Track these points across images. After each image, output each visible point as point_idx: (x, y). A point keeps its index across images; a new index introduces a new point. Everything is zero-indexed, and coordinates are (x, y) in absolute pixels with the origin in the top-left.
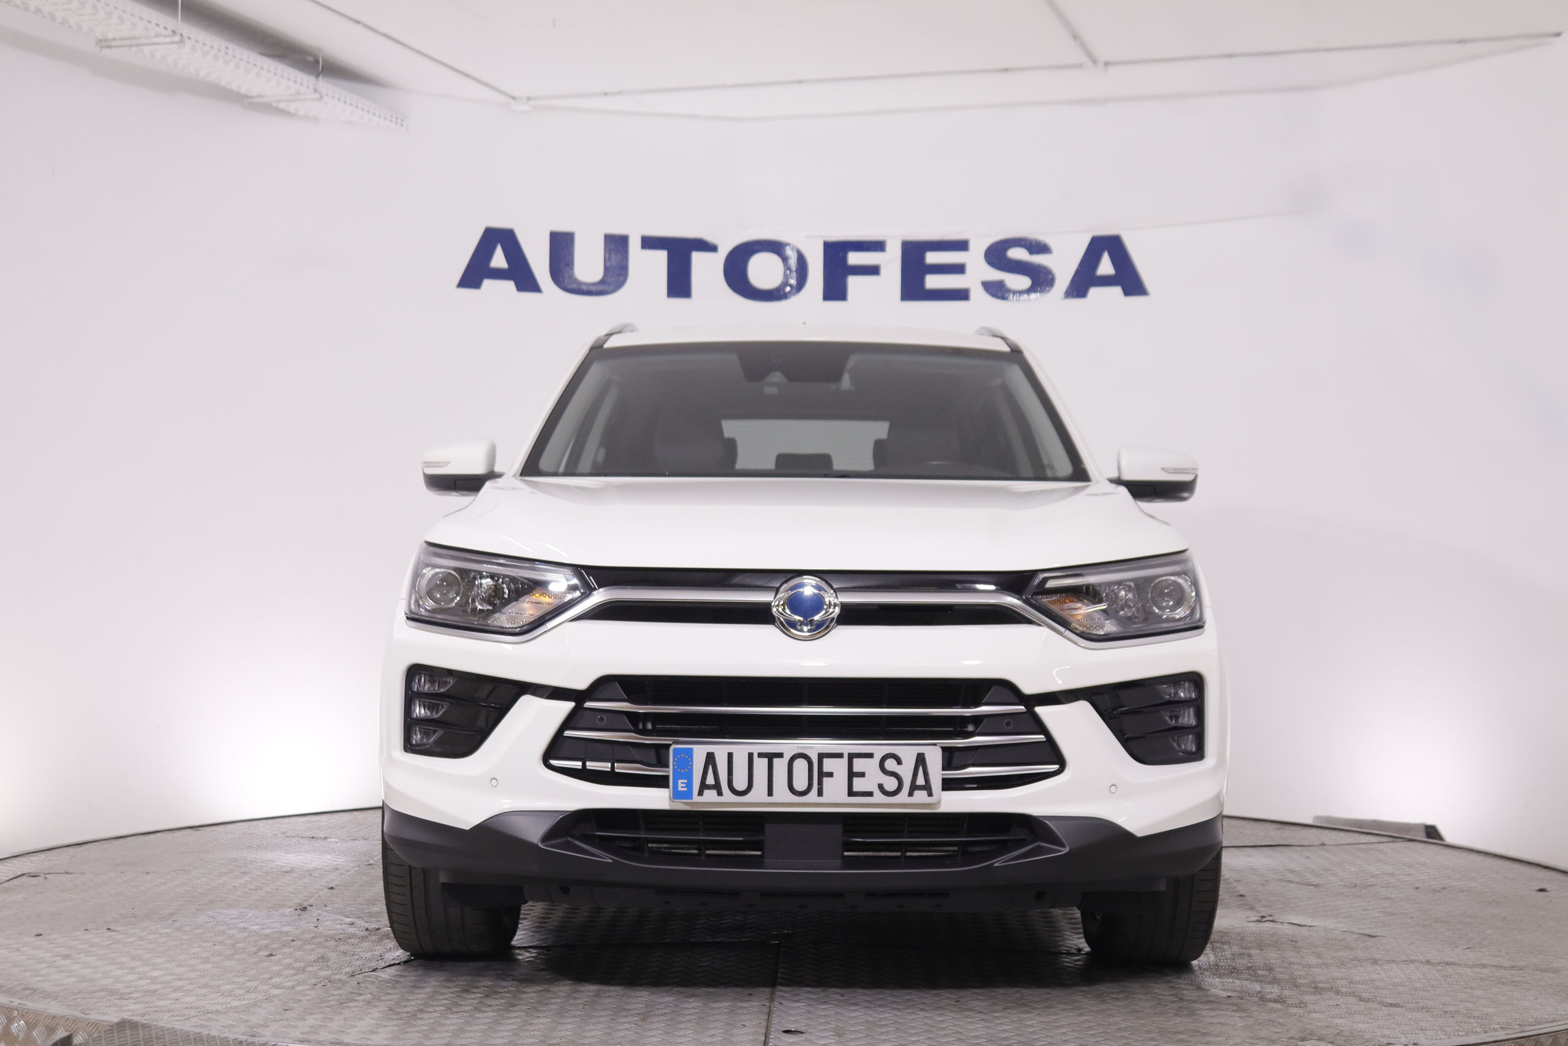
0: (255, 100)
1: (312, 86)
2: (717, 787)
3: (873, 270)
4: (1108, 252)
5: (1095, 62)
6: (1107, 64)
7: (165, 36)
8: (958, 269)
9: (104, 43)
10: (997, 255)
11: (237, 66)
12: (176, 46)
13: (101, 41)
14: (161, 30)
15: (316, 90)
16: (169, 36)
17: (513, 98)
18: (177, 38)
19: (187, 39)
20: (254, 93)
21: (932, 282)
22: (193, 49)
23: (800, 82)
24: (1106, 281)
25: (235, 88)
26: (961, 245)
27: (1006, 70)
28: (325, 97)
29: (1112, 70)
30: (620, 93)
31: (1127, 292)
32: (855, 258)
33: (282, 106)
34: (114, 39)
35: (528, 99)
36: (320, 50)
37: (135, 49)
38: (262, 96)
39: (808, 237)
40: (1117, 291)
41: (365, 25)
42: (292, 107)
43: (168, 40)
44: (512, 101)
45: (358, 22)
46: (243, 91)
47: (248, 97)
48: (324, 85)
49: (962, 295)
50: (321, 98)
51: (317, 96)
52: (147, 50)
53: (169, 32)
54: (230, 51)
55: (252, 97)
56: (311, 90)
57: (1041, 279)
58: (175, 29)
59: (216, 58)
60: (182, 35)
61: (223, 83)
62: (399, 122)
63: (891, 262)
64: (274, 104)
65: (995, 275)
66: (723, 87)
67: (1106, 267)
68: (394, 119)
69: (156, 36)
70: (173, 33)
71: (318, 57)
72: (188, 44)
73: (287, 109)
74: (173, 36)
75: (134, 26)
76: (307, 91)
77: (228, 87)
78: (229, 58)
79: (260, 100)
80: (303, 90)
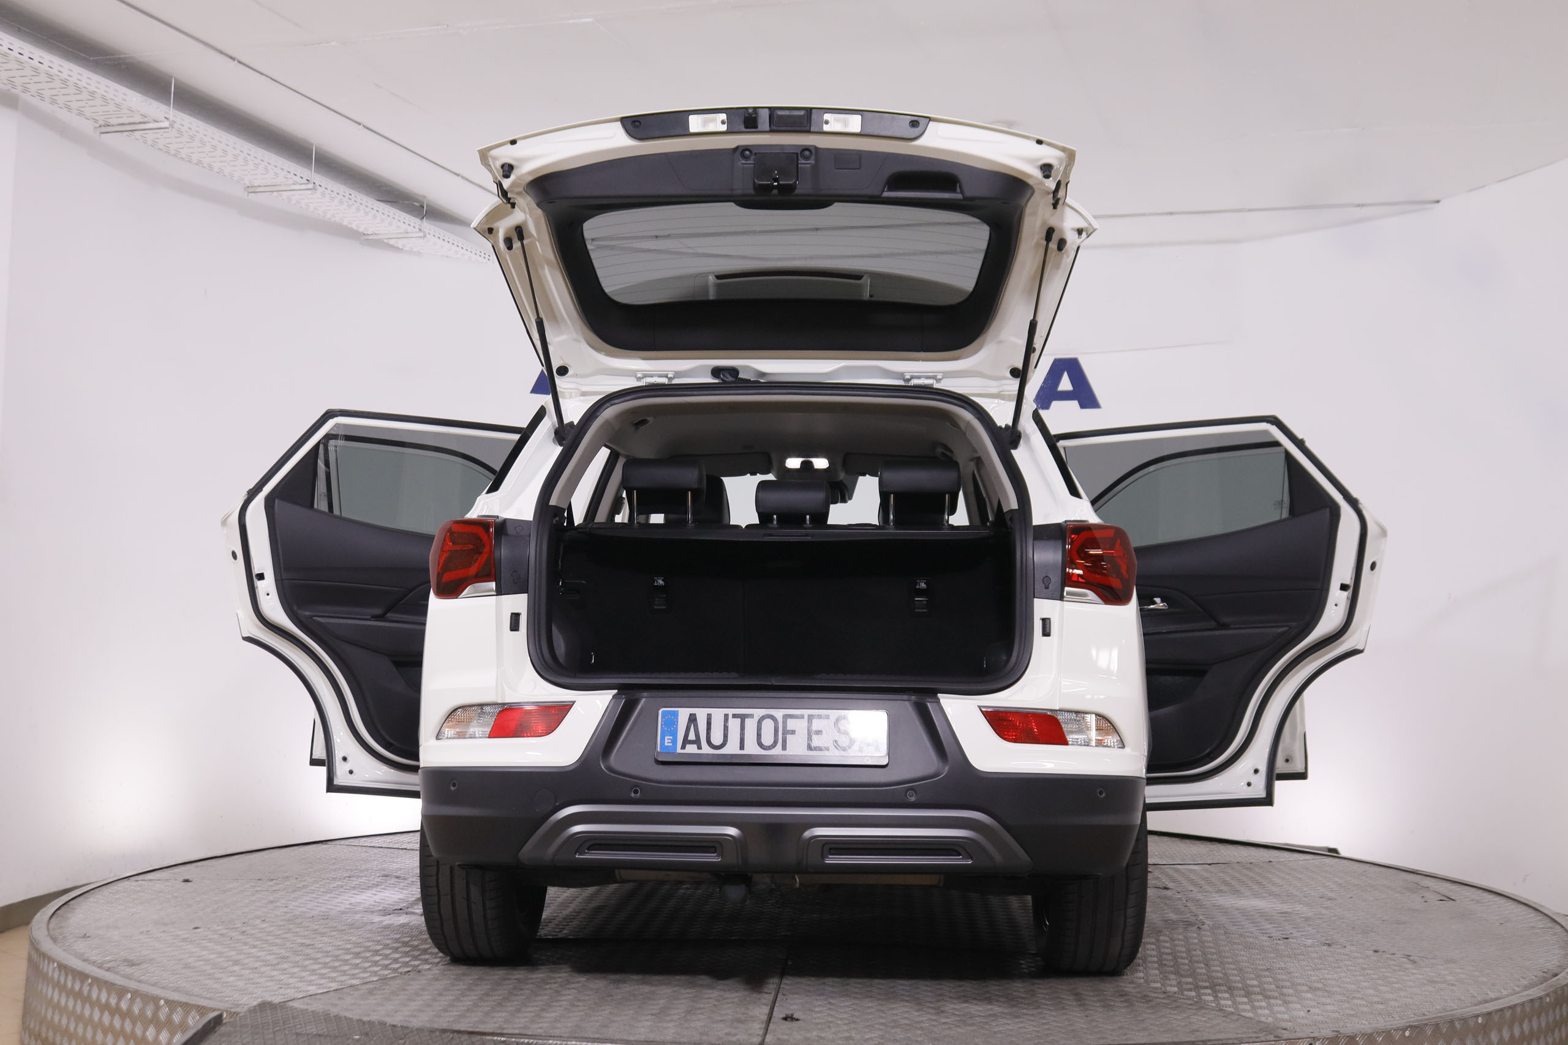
0: (370, 237)
1: (417, 227)
4: (1067, 372)
7: (301, 184)
9: (251, 189)
11: (358, 210)
12: (310, 192)
13: (248, 187)
14: (297, 179)
15: (420, 230)
16: (304, 184)
18: (311, 186)
19: (318, 187)
20: (370, 231)
22: (323, 194)
24: (1065, 396)
25: (355, 228)
28: (428, 235)
30: (668, 236)
31: (1083, 406)
33: (392, 242)
34: (259, 186)
36: (425, 197)
37: (275, 194)
38: (376, 234)
40: (1075, 404)
41: (463, 177)
42: (400, 244)
43: (303, 187)
45: (458, 175)
46: (361, 230)
47: (364, 234)
48: (427, 225)
50: (425, 236)
51: (421, 234)
52: (285, 195)
53: (304, 181)
54: (352, 197)
55: (368, 235)
56: (417, 229)
58: (309, 179)
59: (341, 202)
60: (314, 183)
61: (345, 223)
62: (487, 256)
64: (385, 241)
67: (1065, 384)
68: (482, 254)
69: (294, 184)
70: (307, 182)
71: (424, 203)
72: (320, 190)
73: (395, 245)
74: (307, 184)
75: (276, 174)
76: (414, 230)
77: (349, 226)
78: (351, 202)
79: (375, 237)
80: (410, 229)
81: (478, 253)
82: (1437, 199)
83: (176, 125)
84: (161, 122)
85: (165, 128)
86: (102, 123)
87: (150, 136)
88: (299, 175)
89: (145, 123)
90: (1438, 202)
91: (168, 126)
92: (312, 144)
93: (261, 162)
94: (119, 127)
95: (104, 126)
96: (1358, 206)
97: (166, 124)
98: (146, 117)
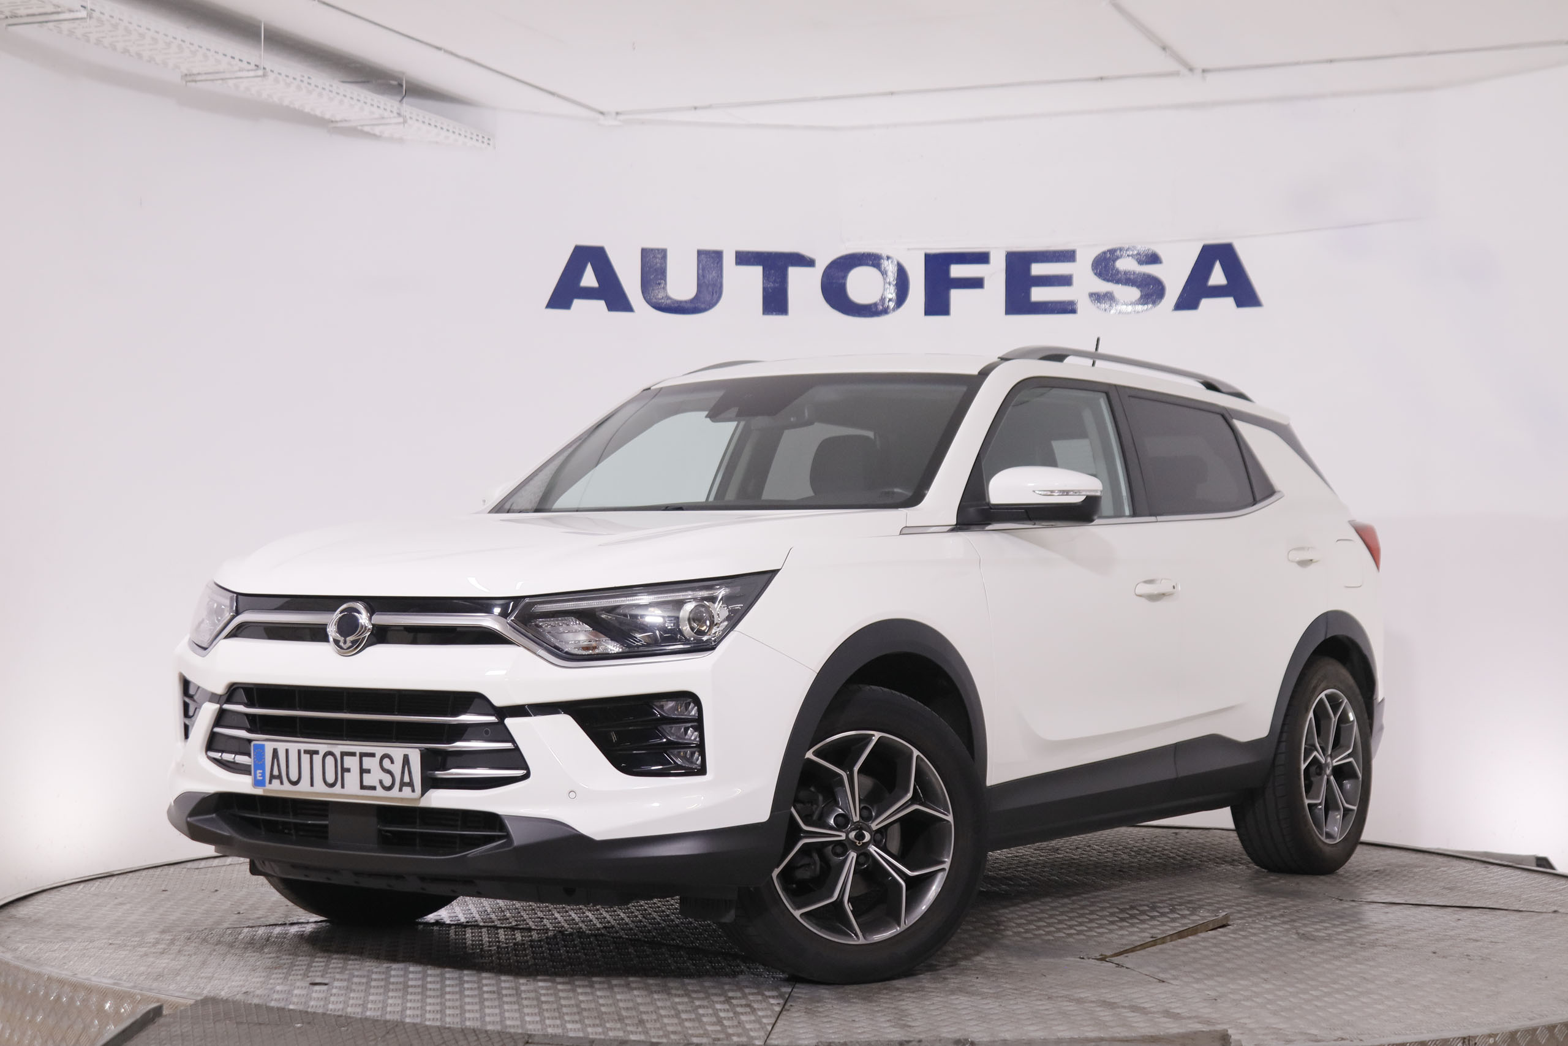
0: (339, 125)
1: (395, 110)
2: (279, 777)
3: (976, 283)
4: (1220, 261)
5: (1191, 70)
6: (1204, 71)
7: (248, 71)
8: (1065, 281)
9: (189, 77)
10: (1104, 266)
11: (320, 95)
12: (260, 79)
13: (186, 75)
14: (244, 65)
15: (399, 114)
16: (252, 70)
17: (602, 113)
18: (260, 72)
19: (270, 72)
20: (338, 118)
21: (1038, 294)
22: (276, 81)
23: (892, 93)
24: (1218, 292)
25: (319, 114)
26: (1068, 256)
27: (1102, 78)
28: (409, 121)
29: (1210, 77)
30: (710, 107)
31: (1240, 304)
32: (957, 271)
33: (366, 129)
34: (199, 74)
35: (617, 113)
36: (403, 73)
37: (220, 82)
38: (346, 121)
39: (908, 249)
41: (446, 51)
42: (377, 130)
43: (252, 74)
44: (601, 117)
45: (440, 49)
46: (327, 116)
47: (332, 122)
48: (410, 108)
50: (405, 122)
51: (401, 120)
52: (231, 83)
53: (252, 66)
54: (313, 81)
55: (336, 122)
56: (395, 115)
57: (1152, 290)
58: (257, 64)
59: (299, 88)
60: (264, 68)
61: (307, 109)
62: (486, 140)
63: (995, 274)
64: (359, 128)
65: (1103, 287)
67: (1217, 277)
68: (480, 138)
69: (240, 71)
70: (256, 67)
71: (403, 80)
72: (271, 76)
73: (371, 132)
74: (257, 70)
75: (218, 61)
76: (392, 115)
77: (314, 113)
78: (312, 87)
79: (346, 124)
80: (386, 114)
81: (475, 137)
83: (95, 15)
84: (77, 11)
85: (82, 19)
86: (8, 14)
87: (65, 26)
88: (245, 59)
89: (58, 13)
91: (86, 16)
92: (261, 22)
93: (200, 49)
94: (29, 18)
95: (11, 17)
97: (83, 14)
98: (59, 7)
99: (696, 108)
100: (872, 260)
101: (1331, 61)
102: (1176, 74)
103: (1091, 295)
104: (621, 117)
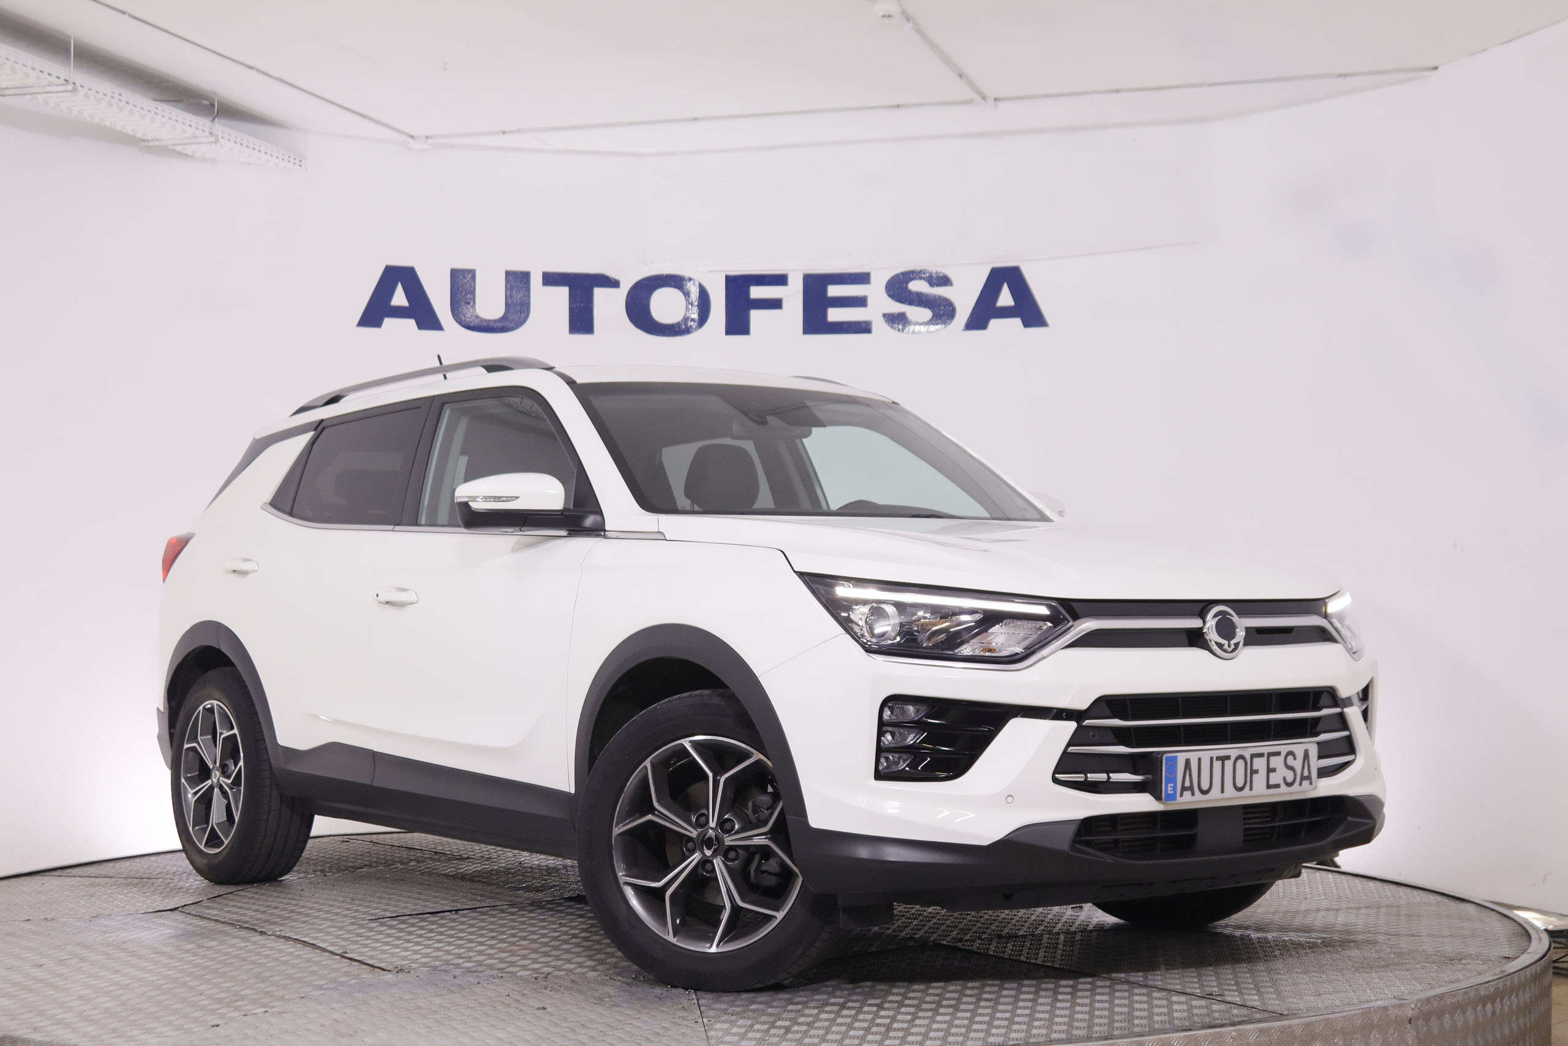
0: (151, 144)
1: (207, 130)
3: (775, 304)
4: (1007, 284)
5: (984, 98)
6: (996, 99)
7: (58, 85)
8: (860, 302)
10: (898, 288)
11: (132, 112)
12: (69, 93)
14: (53, 79)
15: (211, 134)
16: (61, 85)
17: (412, 137)
18: (70, 87)
19: (81, 88)
20: (150, 137)
21: (834, 315)
22: (87, 97)
23: (696, 119)
24: (1005, 313)
25: (131, 133)
26: (862, 278)
27: (898, 106)
28: (221, 140)
29: (1001, 105)
30: (518, 131)
31: (1027, 324)
32: (757, 292)
33: (179, 148)
34: (7, 88)
35: (427, 137)
36: (215, 93)
37: (28, 97)
38: (157, 140)
39: (710, 271)
40: (1018, 322)
41: (258, 71)
42: (189, 150)
43: (61, 88)
44: (410, 140)
45: (251, 68)
46: (139, 135)
47: (144, 140)
48: (221, 128)
49: (863, 328)
50: (217, 141)
51: (213, 139)
52: (40, 97)
53: (62, 81)
54: (123, 98)
55: (148, 141)
56: (207, 133)
57: (943, 311)
58: (67, 79)
59: (110, 104)
60: (74, 83)
61: (118, 128)
62: (297, 162)
63: (793, 295)
64: (171, 147)
65: (897, 308)
66: (620, 124)
67: (1005, 298)
68: (292, 160)
69: (49, 85)
70: (66, 82)
71: (214, 100)
72: (82, 91)
73: (184, 152)
74: (66, 84)
75: (27, 75)
76: (203, 134)
77: (124, 131)
78: (123, 104)
79: (156, 143)
80: (198, 133)
81: (286, 158)
82: (1433, 64)
88: (54, 73)
90: (1436, 68)
92: (70, 37)
96: (1340, 76)
99: (504, 133)
100: (676, 281)
101: (1117, 91)
102: (970, 102)
103: (884, 315)
104: (430, 141)
